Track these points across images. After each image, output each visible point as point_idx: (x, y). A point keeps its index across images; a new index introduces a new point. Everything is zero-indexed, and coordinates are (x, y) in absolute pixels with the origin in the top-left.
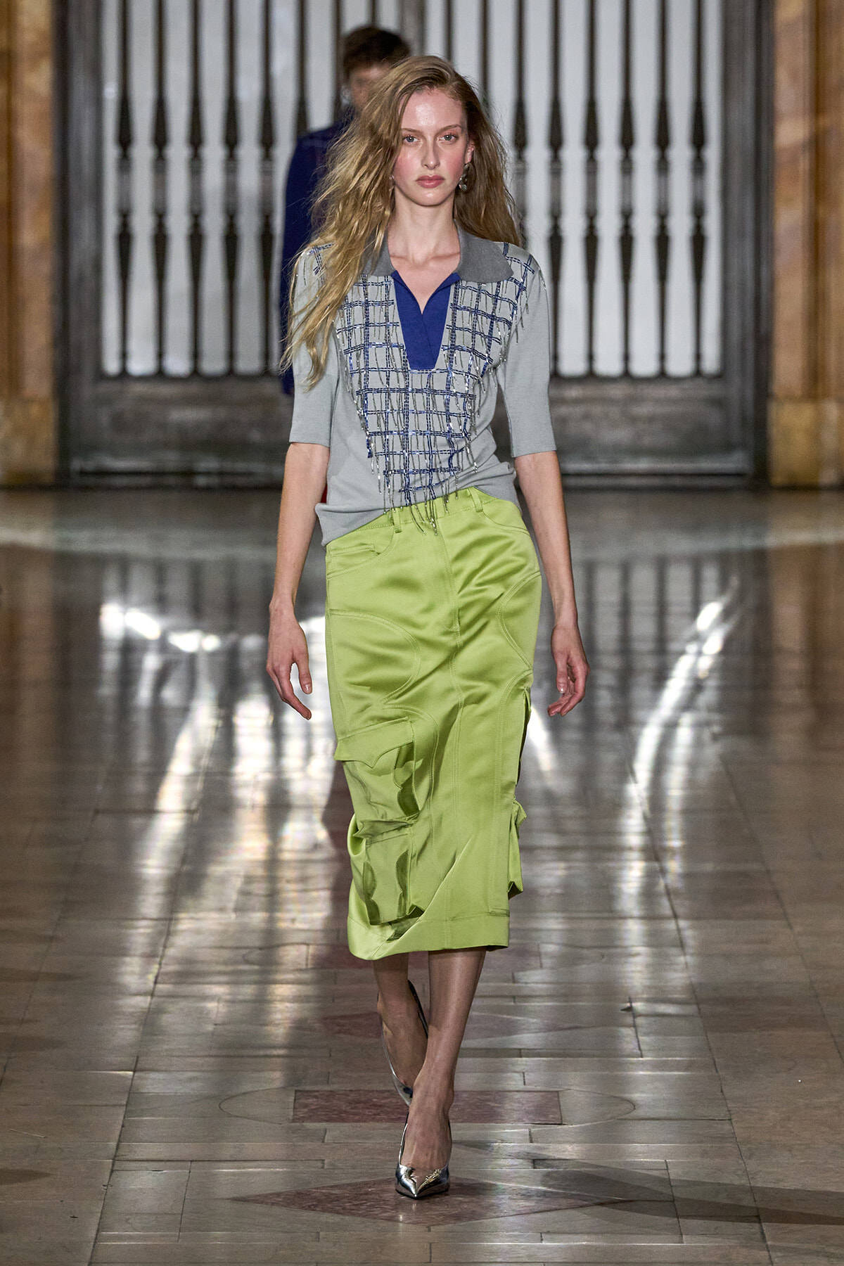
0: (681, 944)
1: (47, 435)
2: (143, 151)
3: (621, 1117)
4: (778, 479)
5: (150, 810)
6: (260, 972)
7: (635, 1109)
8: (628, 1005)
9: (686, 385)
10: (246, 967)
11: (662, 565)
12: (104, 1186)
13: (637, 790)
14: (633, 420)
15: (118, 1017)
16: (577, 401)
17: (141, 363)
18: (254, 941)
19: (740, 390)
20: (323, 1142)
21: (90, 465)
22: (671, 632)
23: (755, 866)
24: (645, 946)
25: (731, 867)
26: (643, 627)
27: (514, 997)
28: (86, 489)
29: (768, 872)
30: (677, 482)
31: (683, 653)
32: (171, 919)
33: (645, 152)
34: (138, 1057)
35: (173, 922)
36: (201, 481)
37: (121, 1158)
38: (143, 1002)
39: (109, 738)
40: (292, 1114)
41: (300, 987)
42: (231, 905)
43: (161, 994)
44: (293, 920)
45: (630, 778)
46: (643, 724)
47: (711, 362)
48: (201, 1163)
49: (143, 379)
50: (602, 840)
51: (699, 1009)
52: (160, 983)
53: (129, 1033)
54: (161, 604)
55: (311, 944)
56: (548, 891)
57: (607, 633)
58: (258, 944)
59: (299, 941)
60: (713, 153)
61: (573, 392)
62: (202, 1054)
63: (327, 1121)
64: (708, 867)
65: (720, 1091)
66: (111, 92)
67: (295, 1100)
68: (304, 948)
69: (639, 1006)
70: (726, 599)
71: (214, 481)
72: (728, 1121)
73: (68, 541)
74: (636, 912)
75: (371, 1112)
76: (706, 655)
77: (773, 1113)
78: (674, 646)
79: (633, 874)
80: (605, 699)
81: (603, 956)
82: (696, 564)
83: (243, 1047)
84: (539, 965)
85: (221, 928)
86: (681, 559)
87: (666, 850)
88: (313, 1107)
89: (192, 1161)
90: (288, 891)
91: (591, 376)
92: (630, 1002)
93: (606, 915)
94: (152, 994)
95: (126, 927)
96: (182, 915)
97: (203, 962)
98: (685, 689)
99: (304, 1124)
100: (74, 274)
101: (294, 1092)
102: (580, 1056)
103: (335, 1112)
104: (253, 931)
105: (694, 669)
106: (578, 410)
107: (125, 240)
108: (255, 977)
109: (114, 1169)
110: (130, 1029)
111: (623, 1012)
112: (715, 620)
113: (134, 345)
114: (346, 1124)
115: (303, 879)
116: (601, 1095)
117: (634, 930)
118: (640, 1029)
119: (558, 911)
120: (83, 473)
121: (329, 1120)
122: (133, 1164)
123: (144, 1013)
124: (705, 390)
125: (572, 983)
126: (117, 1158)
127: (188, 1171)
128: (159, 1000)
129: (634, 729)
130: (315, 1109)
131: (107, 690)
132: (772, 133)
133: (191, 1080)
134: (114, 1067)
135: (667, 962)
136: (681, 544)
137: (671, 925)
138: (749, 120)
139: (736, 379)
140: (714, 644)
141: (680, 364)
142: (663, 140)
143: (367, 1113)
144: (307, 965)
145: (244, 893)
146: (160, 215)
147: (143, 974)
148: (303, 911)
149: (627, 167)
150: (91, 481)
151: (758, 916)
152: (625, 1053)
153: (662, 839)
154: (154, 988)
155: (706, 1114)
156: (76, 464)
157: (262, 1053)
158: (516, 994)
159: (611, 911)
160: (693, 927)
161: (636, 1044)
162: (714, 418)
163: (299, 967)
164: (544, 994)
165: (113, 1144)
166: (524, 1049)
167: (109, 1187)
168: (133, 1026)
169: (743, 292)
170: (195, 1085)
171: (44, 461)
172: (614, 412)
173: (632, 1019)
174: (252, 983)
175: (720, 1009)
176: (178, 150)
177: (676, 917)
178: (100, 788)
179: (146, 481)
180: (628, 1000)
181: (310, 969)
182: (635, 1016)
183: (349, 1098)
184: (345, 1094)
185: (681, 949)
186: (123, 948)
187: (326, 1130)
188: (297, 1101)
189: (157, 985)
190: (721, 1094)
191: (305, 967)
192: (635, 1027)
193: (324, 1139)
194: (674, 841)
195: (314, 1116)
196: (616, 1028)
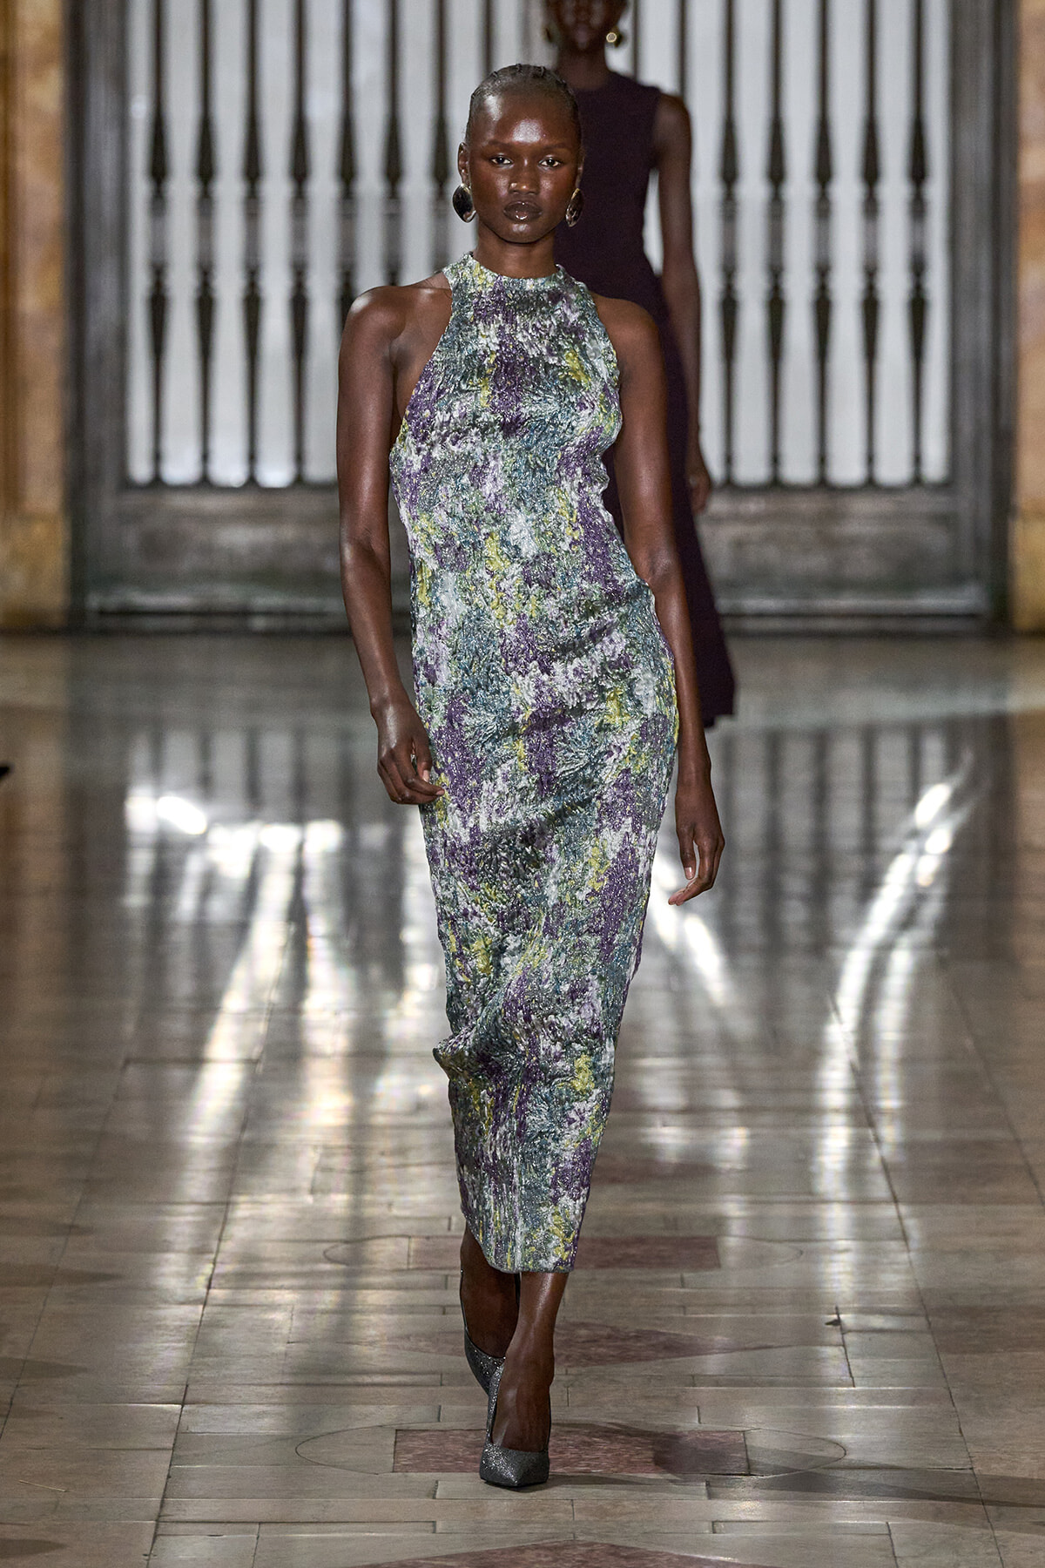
0: (905, 1237)
1: (55, 562)
2: (182, 186)
3: (827, 1465)
4: (1024, 620)
5: (195, 1060)
6: (348, 1274)
7: (844, 1454)
8: (835, 1317)
9: (901, 497)
10: (328, 1267)
11: (869, 736)
12: (146, 1555)
13: (840, 1033)
14: (832, 543)
15: (161, 1332)
16: (755, 519)
18: (336, 1232)
19: (972, 502)
20: (434, 1498)
21: (113, 600)
22: (882, 824)
23: (997, 1134)
24: (854, 1239)
25: (967, 1135)
26: (847, 819)
27: (684, 1307)
28: (105, 633)
29: (1018, 1141)
30: (890, 625)
31: (898, 851)
32: (228, 1204)
33: (847, 189)
34: (187, 1386)
35: (231, 1206)
36: (259, 623)
37: (166, 1519)
38: (194, 1313)
39: (136, 962)
40: (392, 1460)
41: (401, 1293)
42: (306, 1185)
43: (216, 1302)
44: (390, 1205)
45: (833, 1016)
46: (848, 945)
47: (935, 465)
48: (273, 1526)
49: (183, 488)
50: (795, 1099)
51: (930, 1324)
52: (214, 1288)
53: (174, 1354)
54: (205, 786)
55: (414, 1236)
56: (730, 1165)
57: (797, 824)
58: (343, 1236)
59: (399, 1232)
60: (937, 191)
61: (753, 506)
62: (271, 1380)
63: (438, 1471)
64: (934, 1135)
65: (958, 1431)
66: (140, 109)
67: (396, 1442)
68: (405, 1242)
69: (847, 1318)
70: (958, 779)
71: (275, 623)
72: (969, 1471)
74: (843, 1195)
76: (931, 854)
77: (1028, 1460)
78: (887, 843)
79: (835, 1142)
80: (795, 914)
81: (801, 1253)
82: (915, 733)
83: (328, 1371)
84: (717, 1264)
85: (296, 1215)
86: (896, 727)
87: (879, 1111)
88: (420, 1452)
89: (260, 1523)
90: (382, 1167)
91: (775, 485)
92: (838, 1314)
93: (803, 1198)
94: (205, 1302)
95: (169, 1214)
96: (242, 1198)
97: (269, 1260)
98: (902, 899)
99: (409, 1474)
100: (91, 350)
101: (394, 1432)
102: (772, 1384)
103: (449, 1459)
104: (337, 1219)
105: (913, 874)
106: (758, 530)
107: (158, 304)
108: (338, 1280)
109: (159, 1533)
110: (175, 1349)
111: (830, 1326)
112: (943, 808)
113: (170, 444)
114: (464, 1474)
115: (401, 1151)
116: (798, 1437)
117: (837, 1219)
118: (850, 1349)
119: (739, 1193)
120: (103, 613)
121: (443, 1470)
122: (182, 1527)
123: (194, 1326)
124: (925, 504)
125: (761, 1288)
126: (161, 1519)
127: (256, 1536)
128: (216, 1309)
129: (835, 952)
130: (423, 1454)
131: (136, 900)
132: (1015, 164)
133: (263, 1415)
134: (157, 1399)
135: (885, 1261)
136: (893, 706)
137: (890, 1211)
138: (984, 147)
139: (967, 490)
140: (940, 841)
141: (894, 469)
142: (871, 172)
144: (408, 1263)
145: (324, 1169)
146: (206, 272)
147: (190, 1276)
148: (402, 1193)
149: (823, 208)
150: (112, 623)
151: (1006, 1200)
152: (832, 1381)
153: (876, 1098)
154: (208, 1293)
155: (941, 1462)
156: (94, 601)
157: (349, 1380)
158: (686, 1302)
159: (811, 1193)
160: (919, 1216)
161: (847, 1369)
162: (936, 540)
163: (398, 1266)
165: (156, 1500)
167: (152, 1557)
168: (181, 1345)
170: (263, 1423)
171: (51, 596)
172: (806, 532)
173: (840, 1336)
174: (334, 1288)
175: (957, 1323)
176: (229, 186)
177: (896, 1201)
178: (129, 1028)
179: (185, 623)
180: (835, 1311)
181: (413, 1269)
182: (844, 1331)
183: (468, 1440)
184: (460, 1435)
185: (903, 1243)
186: (165, 1241)
187: (437, 1482)
188: (398, 1444)
189: (211, 1291)
190: (959, 1434)
191: (405, 1267)
192: (844, 1346)
193: (435, 1494)
194: (890, 1101)
195: (421, 1464)
196: (818, 1348)
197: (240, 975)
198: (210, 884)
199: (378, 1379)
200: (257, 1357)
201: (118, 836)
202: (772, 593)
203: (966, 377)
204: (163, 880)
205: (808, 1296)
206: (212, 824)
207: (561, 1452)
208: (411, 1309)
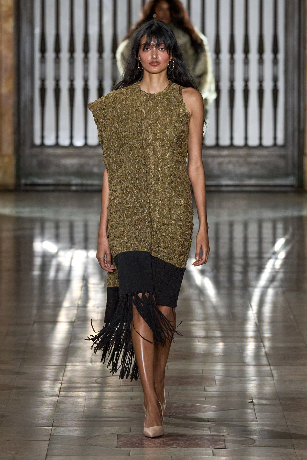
0: (272, 376)
1: (11, 169)
2: (50, 55)
3: (249, 446)
5: (54, 322)
6: (101, 387)
7: (255, 442)
8: (251, 400)
9: (270, 150)
10: (96, 385)
11: (260, 223)
13: (252, 313)
14: (249, 164)
15: (45, 405)
16: (226, 156)
17: (50, 140)
18: (98, 374)
19: (292, 151)
20: (129, 455)
21: (29, 182)
23: (302, 345)
24: (256, 377)
26: (253, 248)
27: (205, 397)
28: (27, 191)
30: (267, 189)
31: (269, 259)
33: (254, 56)
34: (53, 421)
35: (66, 366)
36: (74, 188)
38: (56, 399)
39: (36, 292)
40: (116, 444)
41: (119, 393)
42: (89, 360)
43: (62, 396)
45: (250, 308)
46: (255, 287)
47: (280, 140)
49: (50, 147)
51: (280, 402)
53: (49, 411)
54: (57, 238)
56: (218, 354)
57: (238, 250)
58: (100, 376)
60: (281, 56)
61: (225, 152)
62: (79, 420)
63: (130, 447)
64: (281, 345)
66: (37, 31)
67: (117, 439)
69: (255, 401)
70: (288, 236)
71: (79, 188)
72: (293, 447)
73: (21, 212)
74: (252, 363)
75: (148, 443)
76: (279, 259)
78: (266, 256)
79: (251, 347)
80: (238, 277)
81: (241, 381)
82: (274, 222)
84: (215, 384)
86: (268, 220)
87: (264, 337)
88: (125, 442)
91: (232, 146)
93: (241, 364)
94: (58, 396)
95: (48, 369)
96: (69, 364)
99: (121, 448)
100: (22, 105)
101: (117, 435)
103: (134, 444)
104: (99, 370)
106: (227, 160)
107: (43, 90)
108: (99, 389)
111: (250, 403)
112: (283, 245)
113: (46, 133)
114: (138, 448)
117: (251, 370)
118: (256, 410)
119: (221, 363)
120: (26, 185)
121: (132, 447)
123: (56, 403)
124: (278, 152)
125: (229, 392)
128: (61, 398)
129: (251, 289)
131: (36, 273)
132: (305, 48)
133: (76, 430)
134: (44, 425)
135: (267, 383)
136: (268, 214)
137: (268, 368)
138: (296, 43)
139: (290, 148)
140: (282, 255)
141: (268, 141)
142: (261, 51)
143: (147, 444)
144: (121, 384)
145: (95, 355)
146: (57, 81)
147: (53, 388)
149: (246, 62)
150: (28, 188)
152: (251, 420)
153: (263, 334)
154: (59, 393)
155: (284, 445)
156: (23, 181)
157: (103, 419)
158: (206, 396)
159: (244, 363)
160: (276, 369)
161: (255, 416)
162: (281, 163)
163: (118, 385)
164: (217, 396)
165: (44, 456)
166: (209, 418)
168: (51, 409)
169: (293, 113)
170: (77, 432)
171: (10, 180)
172: (241, 160)
173: (253, 406)
174: (97, 391)
175: (288, 402)
176: (65, 55)
177: (270, 365)
178: (35, 312)
179: (51, 188)
180: (251, 399)
181: (122, 386)
182: (254, 405)
183: (139, 438)
184: (137, 436)
185: (272, 378)
186: (46, 377)
187: (130, 451)
188: (118, 439)
189: (61, 392)
190: (290, 436)
191: (120, 385)
192: (254, 409)
193: (129, 454)
194: (267, 334)
195: (125, 445)
196: (246, 410)
197: (68, 296)
198: (59, 268)
199: (112, 419)
200: (74, 413)
201: (31, 253)
202: (231, 179)
203: (290, 114)
204: (44, 267)
205: (243, 394)
206: (59, 250)
207: (168, 442)
208: (121, 398)
